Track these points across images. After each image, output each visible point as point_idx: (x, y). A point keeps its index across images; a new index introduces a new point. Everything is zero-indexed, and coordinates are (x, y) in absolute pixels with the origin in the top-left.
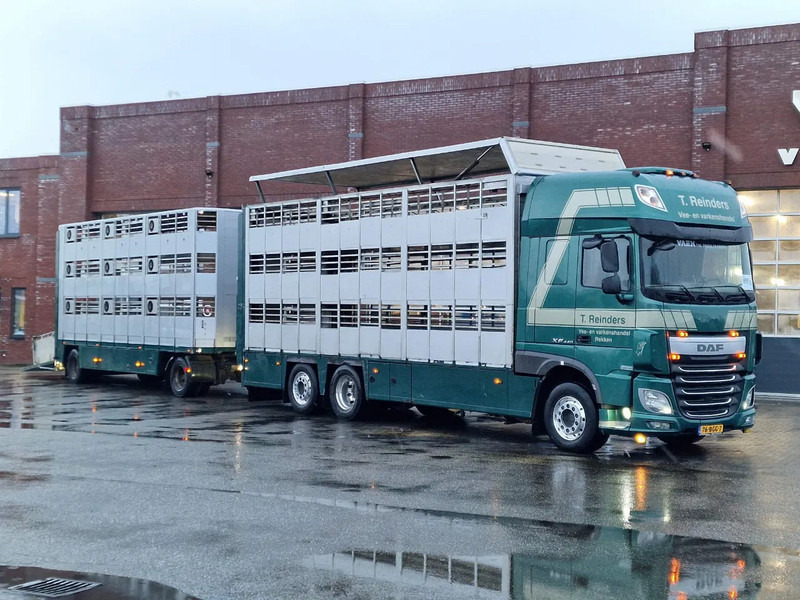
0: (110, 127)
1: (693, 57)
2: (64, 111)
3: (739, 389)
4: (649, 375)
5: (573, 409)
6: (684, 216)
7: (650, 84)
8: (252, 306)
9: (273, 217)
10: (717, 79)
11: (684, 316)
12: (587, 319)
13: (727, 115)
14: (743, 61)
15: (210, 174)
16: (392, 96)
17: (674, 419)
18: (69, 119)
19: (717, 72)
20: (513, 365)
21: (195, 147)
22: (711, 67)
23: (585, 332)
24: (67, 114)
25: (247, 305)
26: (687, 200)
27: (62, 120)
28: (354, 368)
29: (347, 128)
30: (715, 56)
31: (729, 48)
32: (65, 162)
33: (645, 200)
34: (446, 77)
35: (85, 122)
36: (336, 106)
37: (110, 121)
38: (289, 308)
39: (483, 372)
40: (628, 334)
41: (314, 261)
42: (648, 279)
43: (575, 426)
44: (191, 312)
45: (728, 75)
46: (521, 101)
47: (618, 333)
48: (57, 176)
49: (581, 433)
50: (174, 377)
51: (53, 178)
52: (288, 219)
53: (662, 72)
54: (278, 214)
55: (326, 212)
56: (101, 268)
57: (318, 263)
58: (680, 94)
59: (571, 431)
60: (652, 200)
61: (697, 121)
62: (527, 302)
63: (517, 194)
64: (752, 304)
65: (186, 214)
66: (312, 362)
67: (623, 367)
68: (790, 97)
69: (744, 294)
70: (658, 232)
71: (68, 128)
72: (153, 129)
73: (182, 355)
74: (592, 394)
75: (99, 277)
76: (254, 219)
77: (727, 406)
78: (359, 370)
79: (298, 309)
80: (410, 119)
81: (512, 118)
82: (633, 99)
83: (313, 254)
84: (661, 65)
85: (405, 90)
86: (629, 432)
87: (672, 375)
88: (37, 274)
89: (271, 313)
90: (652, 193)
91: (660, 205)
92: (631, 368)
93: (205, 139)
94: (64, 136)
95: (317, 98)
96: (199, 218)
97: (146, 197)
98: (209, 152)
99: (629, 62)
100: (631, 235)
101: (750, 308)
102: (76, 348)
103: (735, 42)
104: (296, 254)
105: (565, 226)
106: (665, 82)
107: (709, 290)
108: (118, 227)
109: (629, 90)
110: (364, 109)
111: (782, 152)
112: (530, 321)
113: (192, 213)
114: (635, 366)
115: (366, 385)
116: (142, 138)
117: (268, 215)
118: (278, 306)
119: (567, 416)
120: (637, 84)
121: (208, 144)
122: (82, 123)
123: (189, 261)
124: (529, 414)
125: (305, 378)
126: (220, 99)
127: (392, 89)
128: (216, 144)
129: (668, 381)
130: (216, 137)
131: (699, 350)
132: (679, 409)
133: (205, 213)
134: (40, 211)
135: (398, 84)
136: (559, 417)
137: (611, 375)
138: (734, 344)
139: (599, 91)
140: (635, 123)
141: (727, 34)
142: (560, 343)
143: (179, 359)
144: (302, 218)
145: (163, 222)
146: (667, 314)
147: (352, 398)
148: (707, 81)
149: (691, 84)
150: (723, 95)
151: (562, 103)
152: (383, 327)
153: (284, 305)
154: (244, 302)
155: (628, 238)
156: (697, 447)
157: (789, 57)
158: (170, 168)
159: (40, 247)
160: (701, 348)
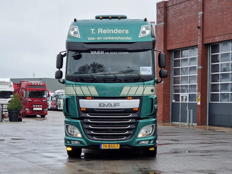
0: (172, 10)
2: (158, 5)
4: (69, 118)
6: (91, 39)
15: (199, 28)
37: (171, 7)
71: (158, 13)
90: (76, 29)
94: (158, 16)
97: (182, 41)
98: (199, 17)
121: (199, 13)
122: (162, 10)
128: (202, 13)
129: (79, 121)
130: (202, 9)
131: (100, 106)
160: (102, 105)
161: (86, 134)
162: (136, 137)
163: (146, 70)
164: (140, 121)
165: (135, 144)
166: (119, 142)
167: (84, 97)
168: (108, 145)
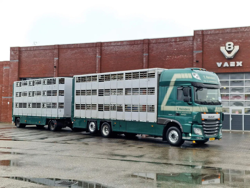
0: (25, 53)
1: (194, 37)
2: (11, 48)
3: (218, 128)
4: (196, 124)
5: (175, 134)
6: (205, 81)
7: (182, 44)
8: (76, 105)
9: (83, 80)
10: (200, 43)
11: (205, 108)
12: (179, 109)
13: (203, 53)
14: (207, 38)
15: (55, 67)
16: (109, 46)
17: (203, 136)
18: (13, 51)
19: (200, 41)
20: (157, 122)
21: (51, 59)
22: (198, 40)
23: (178, 112)
24: (12, 49)
25: (75, 104)
26: (205, 77)
27: (11, 51)
28: (108, 122)
29: (96, 55)
30: (199, 37)
31: (203, 35)
32: (11, 63)
33: (195, 77)
34: (125, 41)
35: (18, 51)
36: (92, 48)
37: (25, 51)
38: (88, 106)
39: (148, 124)
40: (191, 113)
41: (96, 92)
42: (196, 98)
43: (175, 139)
44: (57, 107)
45: (203, 42)
46: (146, 48)
47: (188, 113)
48: (9, 67)
49: (177, 140)
50: (51, 125)
51: (8, 68)
52: (88, 80)
53: (185, 41)
54: (85, 79)
55: (100, 78)
56: (28, 95)
57: (98, 93)
58: (190, 47)
59: (174, 140)
60: (197, 77)
61: (194, 55)
62: (161, 104)
63: (158, 75)
64: (221, 105)
65: (56, 79)
66: (95, 120)
67: (189, 122)
68: (219, 49)
69: (219, 102)
70: (198, 86)
71: (12, 53)
72: (38, 54)
73: (54, 119)
74: (180, 129)
75: (27, 97)
76: (77, 80)
77: (216, 133)
78: (110, 123)
79: (91, 106)
80: (114, 52)
81: (143, 53)
82: (177, 48)
83: (96, 90)
84: (184, 39)
85: (113, 44)
86: (191, 140)
87: (202, 124)
88: (2, 96)
89: (83, 107)
90: (197, 75)
91: (199, 78)
92: (192, 122)
93: (54, 57)
94: (11, 55)
95: (87, 46)
96: (59, 80)
97: (36, 73)
98: (55, 61)
99: (176, 38)
100: (191, 86)
101: (221, 106)
102: (19, 117)
103: (205, 33)
104: (90, 90)
105: (172, 84)
106: (186, 44)
107: (211, 101)
108: (33, 83)
109: (176, 46)
110: (101, 49)
111: (218, 63)
112: (162, 109)
113: (57, 79)
114: (193, 122)
115: (112, 127)
116: (35, 56)
117: (82, 79)
118: (85, 105)
119: (173, 136)
120: (178, 44)
121: (55, 58)
122: (17, 52)
123: (57, 92)
124: (162, 135)
125: (93, 123)
126: (59, 46)
127: (109, 44)
128: (57, 58)
129: (201, 126)
130: (57, 56)
131: (209, 118)
132: (204, 134)
133: (61, 79)
134: (4, 77)
135: (111, 42)
136: (171, 136)
137: (186, 124)
138: (217, 116)
139: (167, 46)
140: (178, 55)
141: (202, 31)
142: (171, 116)
143: (53, 121)
144: (92, 80)
145: (48, 81)
146: (201, 108)
147: (107, 132)
148: (197, 43)
149: (193, 44)
150: (202, 48)
151: (157, 49)
152: (117, 111)
153: (86, 105)
154: (74, 103)
155: (190, 87)
156: (206, 144)
157: (219, 38)
158: (43, 65)
159: (3, 88)
162: (219, 134)
165: (219, 137)
166: (214, 137)
167: (203, 113)
168: (211, 138)
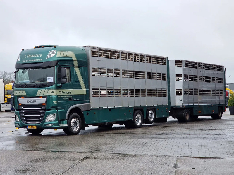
160: (28, 102)
161: (22, 120)
162: (44, 122)
163: (50, 79)
164: (46, 111)
165: (44, 126)
166: (36, 124)
167: (20, 97)
168: (31, 126)
